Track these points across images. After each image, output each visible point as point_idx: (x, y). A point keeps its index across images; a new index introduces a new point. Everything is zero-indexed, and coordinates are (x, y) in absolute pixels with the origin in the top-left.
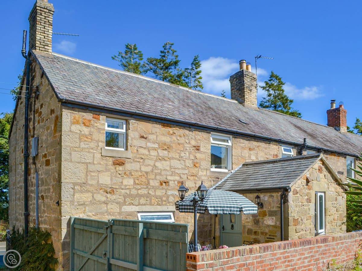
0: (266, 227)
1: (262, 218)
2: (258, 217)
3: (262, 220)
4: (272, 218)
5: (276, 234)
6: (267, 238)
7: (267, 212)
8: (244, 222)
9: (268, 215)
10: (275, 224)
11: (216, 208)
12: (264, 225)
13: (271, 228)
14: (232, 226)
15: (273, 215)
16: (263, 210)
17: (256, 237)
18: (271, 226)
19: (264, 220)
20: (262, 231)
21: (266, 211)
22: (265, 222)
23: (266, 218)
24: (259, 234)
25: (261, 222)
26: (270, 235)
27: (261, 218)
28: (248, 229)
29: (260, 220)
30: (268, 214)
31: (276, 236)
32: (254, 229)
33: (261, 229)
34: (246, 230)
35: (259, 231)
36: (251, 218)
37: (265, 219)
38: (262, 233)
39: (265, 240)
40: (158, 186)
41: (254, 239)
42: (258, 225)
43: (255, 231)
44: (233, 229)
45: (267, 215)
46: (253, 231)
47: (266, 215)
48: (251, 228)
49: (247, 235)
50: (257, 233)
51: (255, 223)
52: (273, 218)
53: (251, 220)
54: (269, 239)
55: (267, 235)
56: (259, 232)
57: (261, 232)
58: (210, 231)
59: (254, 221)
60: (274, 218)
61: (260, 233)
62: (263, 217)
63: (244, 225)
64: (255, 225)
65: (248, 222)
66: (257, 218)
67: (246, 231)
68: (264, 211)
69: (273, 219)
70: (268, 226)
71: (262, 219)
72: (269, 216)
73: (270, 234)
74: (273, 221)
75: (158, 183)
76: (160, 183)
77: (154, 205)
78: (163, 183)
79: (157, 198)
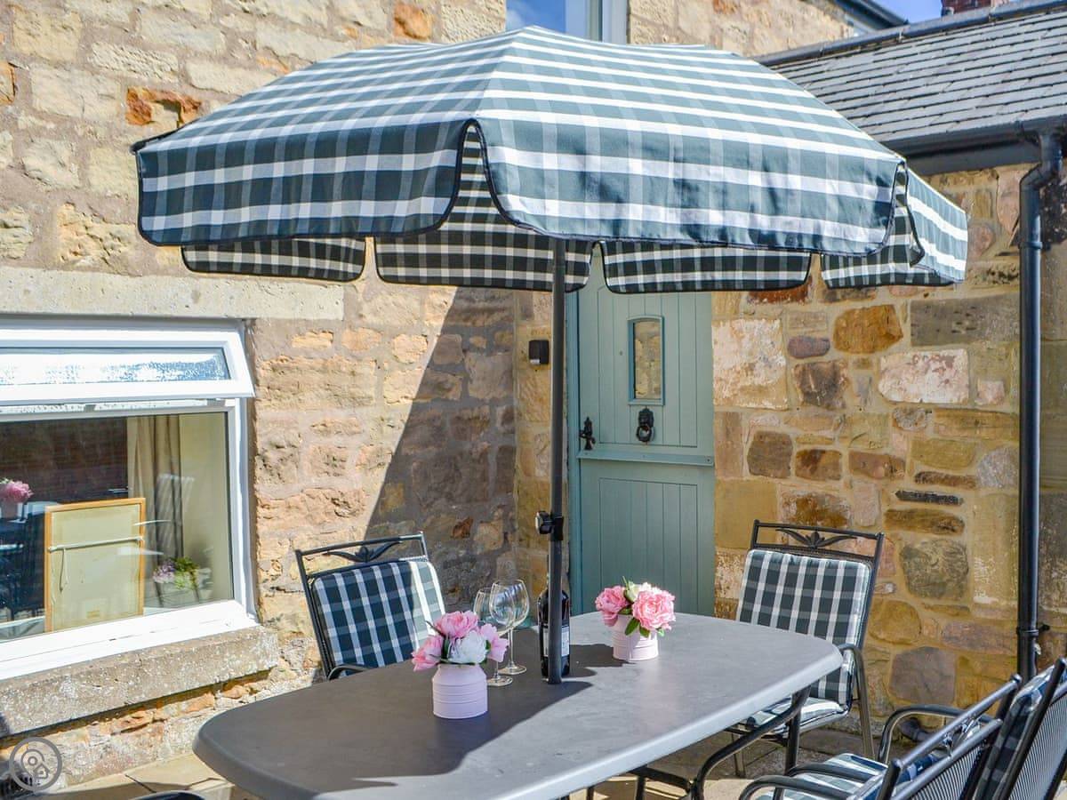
0: (896, 421)
1: (865, 356)
2: (834, 355)
3: (865, 373)
4: (941, 359)
5: (973, 471)
6: (903, 496)
7: (899, 314)
8: (727, 393)
9: (907, 339)
10: (964, 395)
11: (597, 164)
12: (874, 408)
13: (931, 429)
14: (646, 420)
15: (952, 338)
16: (868, 304)
17: (816, 487)
18: (929, 409)
19: (881, 374)
20: (861, 447)
21: (890, 308)
22: (884, 386)
23: (894, 359)
24: (836, 466)
25: (855, 387)
26: (922, 478)
27: (855, 357)
28: (761, 436)
29: (844, 372)
30: (906, 329)
31: (971, 483)
32: (801, 433)
33: (857, 430)
34: (746, 444)
35: (844, 449)
36: (781, 360)
37: (884, 363)
38: (863, 464)
39: (885, 509)
40: (108, 125)
41: (803, 502)
42: (828, 407)
43: (808, 447)
44: (646, 440)
45: (901, 336)
46: (796, 449)
47: (891, 338)
48: (782, 429)
49: (747, 476)
50: (824, 460)
51: (809, 398)
52: (945, 353)
53: (782, 372)
54: (920, 506)
55: (899, 473)
56: (837, 454)
57: (853, 456)
58: (507, 453)
59: (803, 383)
60: (960, 354)
61: (844, 462)
62: (873, 350)
63: (731, 410)
64: (812, 409)
65: (761, 391)
66: (826, 358)
67: (746, 452)
68: (875, 308)
69: (950, 361)
70: (910, 413)
71: (864, 364)
72: (914, 344)
73: (926, 469)
74: (948, 374)
75: (111, 97)
76: (124, 105)
77: (78, 264)
78: (152, 106)
79: (103, 212)
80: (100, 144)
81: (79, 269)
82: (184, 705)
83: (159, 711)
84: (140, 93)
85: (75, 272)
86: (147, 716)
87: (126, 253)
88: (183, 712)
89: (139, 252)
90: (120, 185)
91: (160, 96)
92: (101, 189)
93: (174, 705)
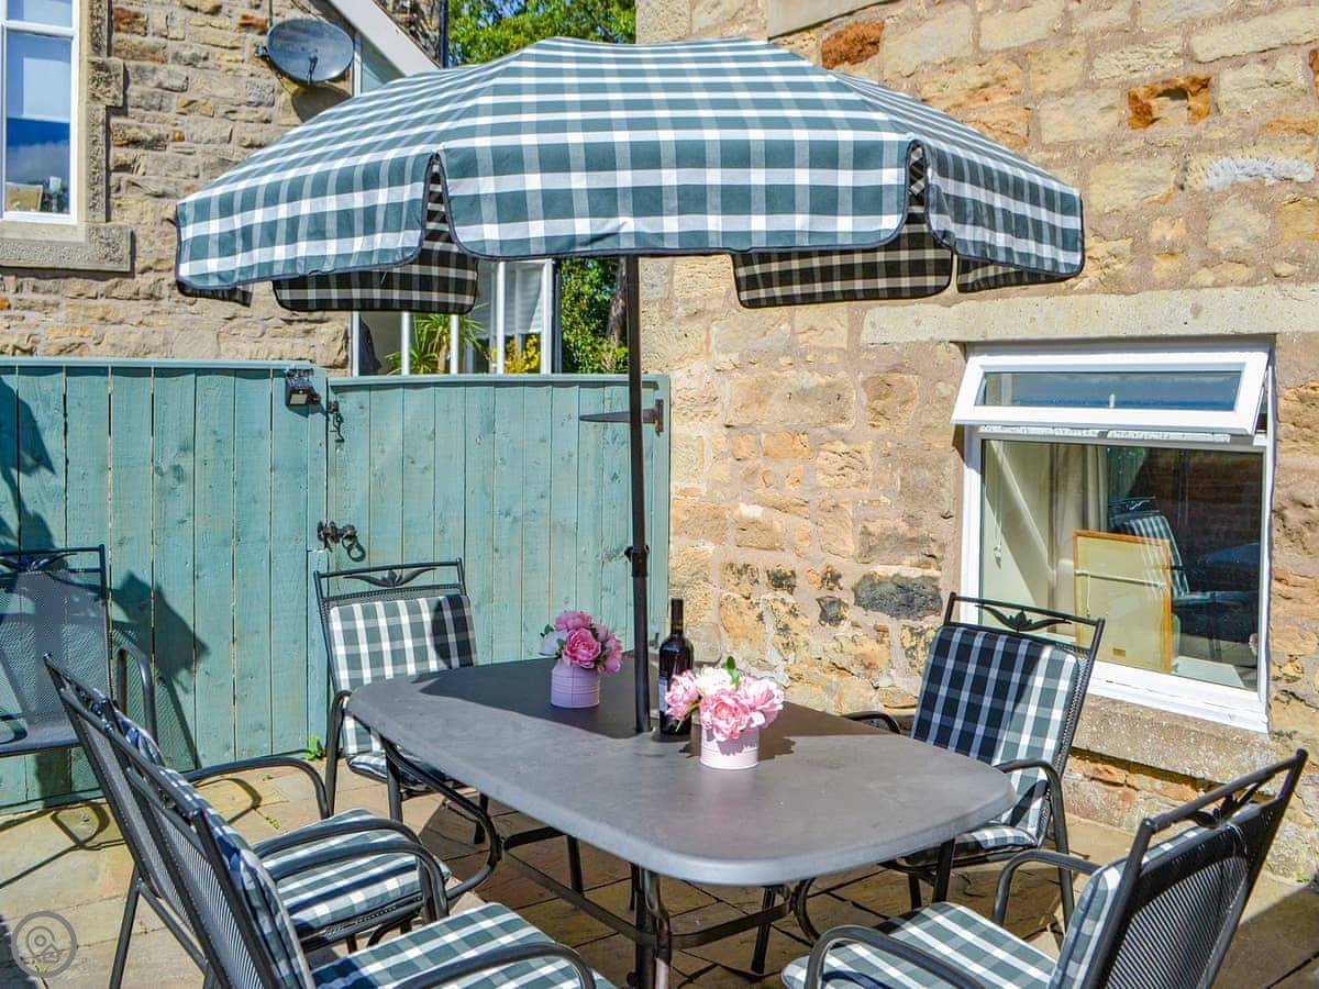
40: (1110, 136)
75: (1112, 107)
76: (1126, 111)
77: (1076, 288)
78: (1153, 102)
79: (1102, 230)
80: (1100, 160)
81: (1076, 293)
82: (1158, 783)
83: (1132, 776)
84: (1141, 92)
85: (1073, 297)
86: (1119, 775)
87: (1120, 270)
88: (1155, 790)
89: (1136, 267)
90: (1118, 198)
91: (1160, 88)
92: (1100, 207)
93: (1148, 779)
